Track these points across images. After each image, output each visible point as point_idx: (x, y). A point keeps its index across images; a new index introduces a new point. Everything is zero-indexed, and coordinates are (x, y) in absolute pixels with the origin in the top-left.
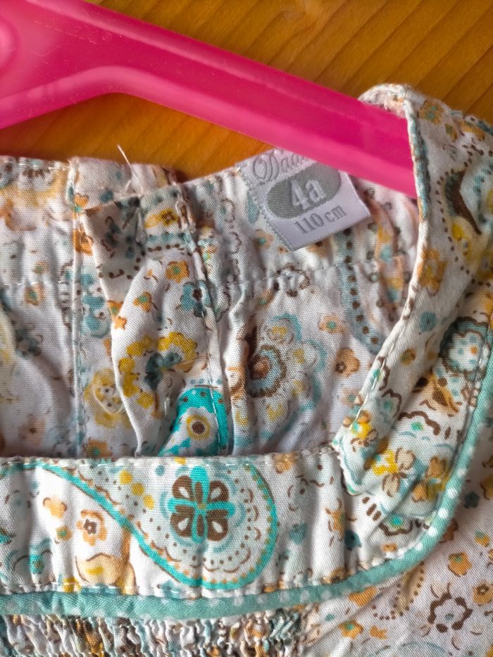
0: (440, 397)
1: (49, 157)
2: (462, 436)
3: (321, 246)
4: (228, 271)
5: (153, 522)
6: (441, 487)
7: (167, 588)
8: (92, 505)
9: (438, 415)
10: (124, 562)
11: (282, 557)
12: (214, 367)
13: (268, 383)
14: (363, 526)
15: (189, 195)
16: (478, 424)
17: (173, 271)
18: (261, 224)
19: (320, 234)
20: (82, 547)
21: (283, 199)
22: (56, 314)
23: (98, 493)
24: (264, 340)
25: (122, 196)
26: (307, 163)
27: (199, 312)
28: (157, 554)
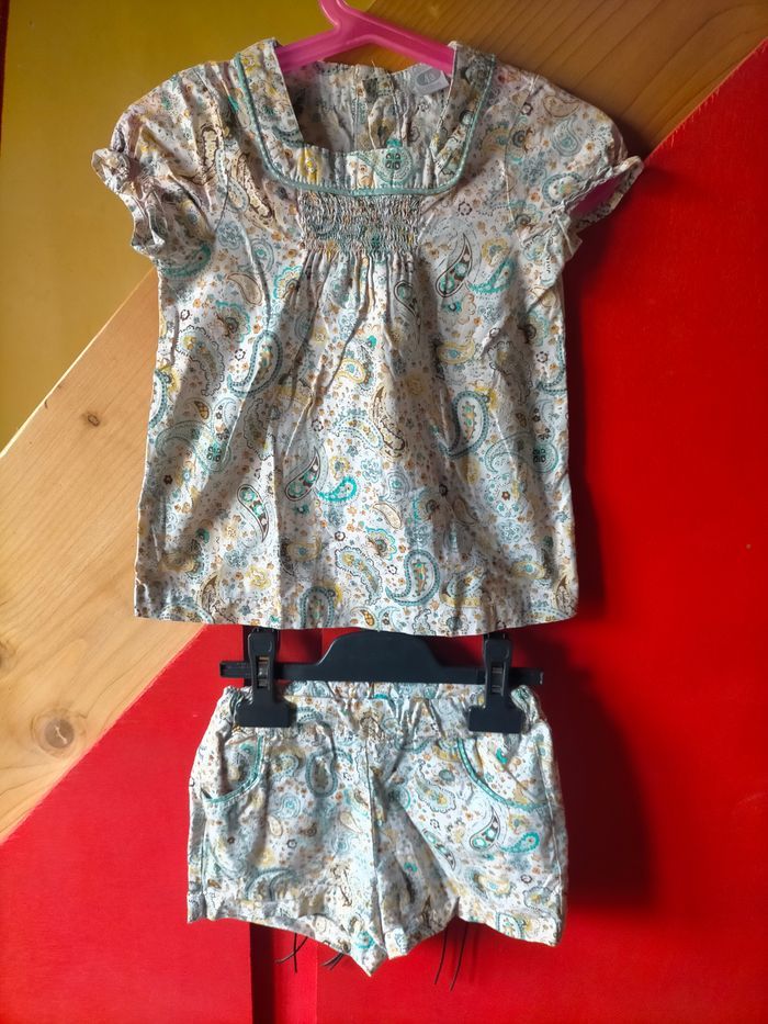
0: (459, 132)
1: (350, 64)
2: (464, 143)
3: (433, 95)
4: (403, 102)
5: (380, 166)
6: (459, 161)
7: (383, 185)
8: (363, 163)
9: (458, 137)
10: (372, 179)
11: (414, 178)
12: (398, 133)
13: (414, 138)
14: (437, 171)
15: (392, 78)
16: (469, 141)
17: (387, 101)
18: (415, 89)
19: (433, 90)
20: (360, 175)
21: (421, 79)
22: (350, 115)
23: (365, 159)
24: (413, 125)
25: (372, 77)
26: (430, 68)
27: (394, 114)
28: (381, 175)
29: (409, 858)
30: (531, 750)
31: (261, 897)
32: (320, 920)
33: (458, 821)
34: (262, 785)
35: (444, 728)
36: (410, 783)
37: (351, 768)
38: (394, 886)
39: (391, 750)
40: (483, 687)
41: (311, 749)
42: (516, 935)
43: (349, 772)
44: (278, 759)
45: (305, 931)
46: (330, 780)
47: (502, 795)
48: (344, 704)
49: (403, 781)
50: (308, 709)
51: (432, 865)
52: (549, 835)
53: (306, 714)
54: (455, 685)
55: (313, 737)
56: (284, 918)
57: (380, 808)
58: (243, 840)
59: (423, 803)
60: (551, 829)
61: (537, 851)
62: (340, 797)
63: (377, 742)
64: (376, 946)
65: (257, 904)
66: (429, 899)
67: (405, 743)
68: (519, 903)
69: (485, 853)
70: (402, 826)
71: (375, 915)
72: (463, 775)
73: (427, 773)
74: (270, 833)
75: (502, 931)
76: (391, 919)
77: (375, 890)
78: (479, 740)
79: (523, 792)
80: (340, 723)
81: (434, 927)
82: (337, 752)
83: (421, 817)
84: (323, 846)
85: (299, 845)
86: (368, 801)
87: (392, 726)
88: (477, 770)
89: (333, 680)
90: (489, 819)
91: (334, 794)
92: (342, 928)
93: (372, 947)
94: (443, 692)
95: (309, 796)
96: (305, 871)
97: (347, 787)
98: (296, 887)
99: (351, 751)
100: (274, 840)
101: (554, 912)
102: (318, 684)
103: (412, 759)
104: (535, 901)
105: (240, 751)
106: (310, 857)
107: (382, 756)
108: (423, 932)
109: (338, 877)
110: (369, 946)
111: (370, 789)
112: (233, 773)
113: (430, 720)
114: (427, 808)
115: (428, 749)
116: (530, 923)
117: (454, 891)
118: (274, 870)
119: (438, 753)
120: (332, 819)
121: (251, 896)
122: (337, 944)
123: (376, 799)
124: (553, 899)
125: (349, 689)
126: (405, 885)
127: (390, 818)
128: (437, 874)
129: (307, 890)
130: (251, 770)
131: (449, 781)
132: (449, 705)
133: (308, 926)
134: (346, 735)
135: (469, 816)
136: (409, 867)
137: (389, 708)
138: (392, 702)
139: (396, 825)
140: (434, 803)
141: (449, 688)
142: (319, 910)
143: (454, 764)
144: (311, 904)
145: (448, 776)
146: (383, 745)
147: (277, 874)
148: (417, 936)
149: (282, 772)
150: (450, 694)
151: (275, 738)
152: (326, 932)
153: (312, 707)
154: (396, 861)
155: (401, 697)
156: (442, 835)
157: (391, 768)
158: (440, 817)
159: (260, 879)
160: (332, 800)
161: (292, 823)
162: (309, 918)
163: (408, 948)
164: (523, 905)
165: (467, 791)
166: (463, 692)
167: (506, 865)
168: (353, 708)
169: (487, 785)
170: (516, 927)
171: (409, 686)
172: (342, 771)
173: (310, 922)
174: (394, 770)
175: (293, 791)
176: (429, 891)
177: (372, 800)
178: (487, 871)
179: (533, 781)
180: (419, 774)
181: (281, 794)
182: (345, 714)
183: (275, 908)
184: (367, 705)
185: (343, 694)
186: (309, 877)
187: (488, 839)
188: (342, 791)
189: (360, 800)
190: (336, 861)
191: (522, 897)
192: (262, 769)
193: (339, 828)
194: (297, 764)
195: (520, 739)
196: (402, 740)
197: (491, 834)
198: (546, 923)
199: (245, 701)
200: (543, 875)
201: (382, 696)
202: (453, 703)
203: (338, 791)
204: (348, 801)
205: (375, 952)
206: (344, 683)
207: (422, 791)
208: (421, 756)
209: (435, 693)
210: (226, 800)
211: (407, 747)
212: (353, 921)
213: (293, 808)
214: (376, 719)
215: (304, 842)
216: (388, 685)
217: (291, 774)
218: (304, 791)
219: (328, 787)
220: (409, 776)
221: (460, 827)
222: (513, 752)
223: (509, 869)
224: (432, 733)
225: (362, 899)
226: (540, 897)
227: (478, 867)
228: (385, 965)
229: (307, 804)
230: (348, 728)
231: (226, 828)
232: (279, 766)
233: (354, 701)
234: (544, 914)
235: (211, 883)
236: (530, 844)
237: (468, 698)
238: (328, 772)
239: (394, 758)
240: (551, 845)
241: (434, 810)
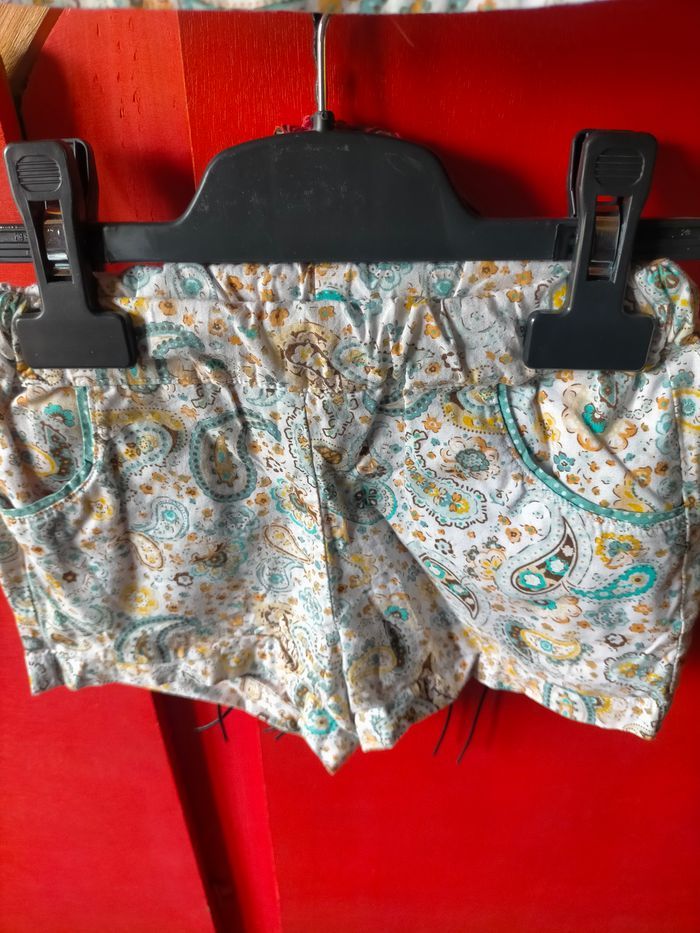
29: (395, 599)
30: (664, 404)
31: (145, 659)
32: (253, 685)
33: (491, 542)
34: (106, 483)
35: (472, 366)
36: (396, 475)
37: (278, 449)
38: (370, 644)
39: (358, 414)
40: (566, 267)
41: (193, 413)
42: (581, 716)
43: (276, 457)
44: (129, 434)
45: (228, 700)
46: (242, 472)
47: (589, 495)
48: (247, 315)
49: (382, 471)
50: (169, 327)
51: (434, 606)
52: (675, 571)
53: (166, 336)
54: (500, 264)
55: (192, 388)
56: (190, 682)
57: (339, 521)
58: (93, 576)
59: (421, 511)
60: (681, 558)
61: (648, 598)
62: (264, 501)
63: (327, 398)
64: (341, 731)
65: (142, 667)
66: (430, 657)
67: (386, 399)
68: (594, 675)
69: (541, 597)
70: (381, 548)
71: (337, 686)
72: (506, 458)
73: (431, 455)
74: (142, 563)
75: (554, 707)
76: (365, 695)
77: (335, 650)
78: (543, 389)
79: (638, 489)
80: (246, 357)
81: (438, 699)
82: (249, 419)
83: (418, 534)
84: (243, 581)
85: (197, 580)
86: (316, 508)
87: (356, 361)
88: (537, 448)
89: (219, 260)
90: (554, 540)
91: (253, 497)
92: (286, 699)
93: (333, 733)
94: (473, 280)
95: (203, 500)
96: (215, 617)
97: (275, 483)
98: (204, 640)
99: (274, 415)
100: (153, 574)
101: (659, 692)
102: (188, 271)
103: (400, 431)
104: (626, 674)
105: (44, 417)
106: (222, 598)
107: (338, 423)
108: (418, 708)
109: (273, 624)
110: (328, 732)
111: (317, 486)
112: (43, 462)
113: (442, 346)
114: (430, 520)
115: (434, 410)
116: (608, 704)
117: (471, 644)
118: (160, 620)
119: (456, 417)
120: (253, 538)
121: (128, 658)
122: (279, 717)
123: (330, 504)
124: (660, 670)
125: (258, 281)
126: (388, 641)
127: (358, 536)
128: (443, 619)
129: (222, 644)
130: (78, 455)
131: (476, 471)
132: (485, 310)
133: (233, 691)
134: (261, 384)
135: (513, 534)
136: (395, 612)
137: (348, 320)
138: (354, 309)
139: (370, 546)
140: (443, 511)
141: (486, 270)
142: (249, 669)
143: (488, 438)
144: (233, 663)
145: (473, 460)
146: (339, 401)
147: (167, 624)
148: (410, 715)
149: (142, 458)
150: (489, 287)
151: (112, 391)
152: (260, 702)
153: (178, 321)
154: (371, 603)
155: (376, 295)
156: (458, 564)
157: (357, 449)
158: (454, 535)
159: (137, 633)
160: (249, 506)
161: (178, 546)
162: (233, 681)
163: (394, 736)
164: (602, 679)
165: (513, 488)
166: (519, 279)
167: (581, 618)
168: (267, 323)
169: (556, 477)
170: (581, 706)
171: (393, 270)
172: (263, 454)
173: (236, 687)
174: (365, 451)
175: (170, 493)
176: (430, 647)
177: (323, 507)
178: (538, 624)
179: (663, 468)
180: (416, 460)
181: (148, 498)
182: (250, 336)
183: (173, 670)
184: (300, 314)
185: (245, 292)
186: (225, 625)
187: (549, 574)
188: (267, 490)
189: (301, 506)
190: (268, 601)
191: (601, 666)
192: (99, 453)
193: (269, 552)
194: (169, 442)
195: (638, 383)
196: (378, 392)
197: (557, 566)
198: (639, 705)
199: (30, 311)
200: (649, 635)
201: (332, 295)
202: (493, 307)
203: (258, 490)
204: (280, 508)
205: (340, 739)
206: (245, 267)
207: (419, 489)
208: (419, 423)
209: (453, 285)
210: (39, 510)
211: (388, 407)
212: (302, 691)
213: (176, 521)
214: (321, 347)
215: (206, 576)
216: (344, 269)
217: (159, 461)
218: (192, 492)
219: (239, 485)
220: (393, 462)
221: (494, 553)
222: (619, 410)
223: (585, 625)
224: (444, 374)
225: (314, 662)
226: (636, 669)
227: (522, 616)
228: (356, 759)
229: (200, 515)
230: (262, 368)
231: (53, 558)
232: (133, 446)
233: (269, 307)
234: (639, 693)
235: (56, 639)
236: (636, 585)
237: (529, 292)
238: (236, 456)
239: (364, 427)
240: (676, 586)
241: (442, 523)
